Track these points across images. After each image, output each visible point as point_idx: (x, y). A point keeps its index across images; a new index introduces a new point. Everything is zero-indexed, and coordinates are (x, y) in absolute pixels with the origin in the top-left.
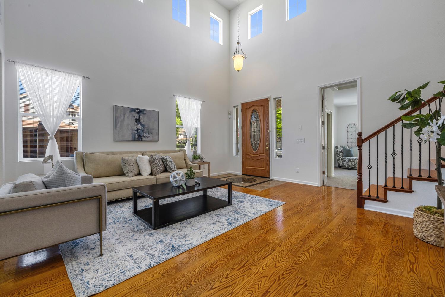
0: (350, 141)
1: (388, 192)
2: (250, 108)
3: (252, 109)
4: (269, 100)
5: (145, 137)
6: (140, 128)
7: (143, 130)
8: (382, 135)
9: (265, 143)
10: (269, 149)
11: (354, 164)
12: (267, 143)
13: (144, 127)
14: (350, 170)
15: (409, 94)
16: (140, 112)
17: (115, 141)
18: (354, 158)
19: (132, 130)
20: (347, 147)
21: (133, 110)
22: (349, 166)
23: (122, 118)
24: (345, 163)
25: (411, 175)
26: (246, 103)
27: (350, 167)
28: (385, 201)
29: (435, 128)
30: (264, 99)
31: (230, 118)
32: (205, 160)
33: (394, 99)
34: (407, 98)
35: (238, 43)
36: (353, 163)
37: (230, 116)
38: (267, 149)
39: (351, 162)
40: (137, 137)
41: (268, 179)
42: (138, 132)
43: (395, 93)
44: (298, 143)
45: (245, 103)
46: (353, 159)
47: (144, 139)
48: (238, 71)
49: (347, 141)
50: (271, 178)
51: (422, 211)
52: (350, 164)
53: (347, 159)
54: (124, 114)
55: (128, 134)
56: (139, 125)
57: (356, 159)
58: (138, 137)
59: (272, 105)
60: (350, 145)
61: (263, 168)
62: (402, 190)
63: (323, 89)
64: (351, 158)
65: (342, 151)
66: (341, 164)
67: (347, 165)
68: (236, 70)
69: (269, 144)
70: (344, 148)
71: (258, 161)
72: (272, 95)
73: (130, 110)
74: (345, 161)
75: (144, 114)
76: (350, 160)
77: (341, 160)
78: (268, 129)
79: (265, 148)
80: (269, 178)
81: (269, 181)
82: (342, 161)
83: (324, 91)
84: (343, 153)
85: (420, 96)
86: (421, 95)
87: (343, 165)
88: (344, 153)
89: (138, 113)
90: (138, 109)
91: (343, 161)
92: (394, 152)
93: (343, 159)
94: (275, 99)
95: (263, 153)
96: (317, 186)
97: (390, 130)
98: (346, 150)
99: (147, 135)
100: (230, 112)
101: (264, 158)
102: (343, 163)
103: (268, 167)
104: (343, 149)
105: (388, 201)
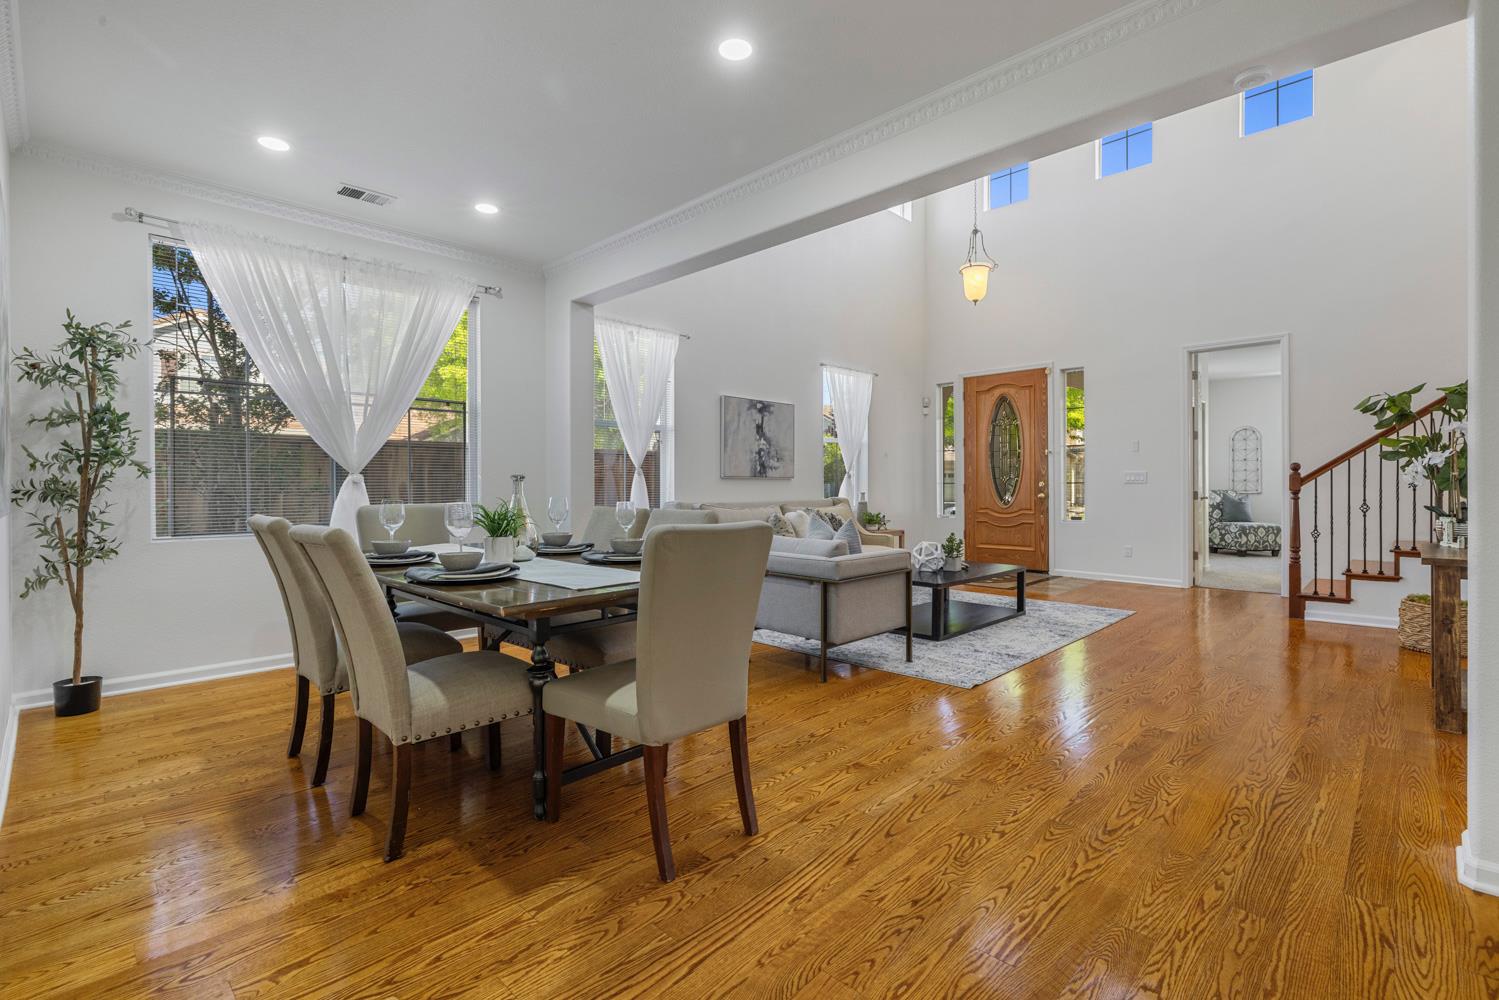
0: (1240, 476)
1: (1354, 582)
2: (989, 390)
3: (997, 393)
4: (1046, 372)
5: (771, 468)
6: (764, 447)
7: (769, 452)
8: (1340, 470)
9: (1037, 482)
10: (1047, 497)
11: (1255, 541)
12: (1041, 484)
13: (770, 445)
14: (1244, 556)
15: (1392, 400)
16: (764, 408)
17: (725, 478)
18: (1255, 524)
19: (752, 452)
20: (1232, 495)
21: (752, 404)
22: (1241, 546)
23: (736, 424)
24: (1228, 538)
25: (1397, 547)
26: (978, 377)
27: (1244, 549)
28: (1347, 600)
29: (1420, 469)
30: (1034, 370)
31: (926, 415)
32: (889, 526)
33: (1366, 409)
34: (1388, 408)
35: (976, 232)
36: (1252, 538)
37: (926, 411)
38: (1040, 498)
39: (1247, 535)
40: (759, 468)
41: (1044, 576)
42: (760, 457)
43: (1366, 397)
44: (1128, 483)
45: (974, 378)
46: (1252, 527)
47: (770, 473)
48: (975, 301)
49: (1231, 478)
50: (1051, 573)
51: (1413, 601)
52: (1244, 540)
53: (1234, 527)
54: (739, 415)
55: (745, 463)
56: (763, 441)
57: (1259, 527)
58: (761, 471)
59: (1056, 386)
60: (1240, 487)
61: (1029, 546)
62: (1381, 577)
63: (1194, 355)
64: (1246, 524)
65: (1218, 504)
66: (1217, 541)
67: (1236, 543)
68: (971, 299)
69: (1047, 485)
70: (1225, 497)
71: (1013, 529)
72: (1056, 362)
73: (747, 406)
74: (1229, 532)
75: (771, 413)
76: (1243, 531)
77: (1216, 530)
78: (1045, 446)
79: (1036, 495)
80: (1047, 572)
81: (1048, 579)
82: (1221, 534)
83: (1196, 357)
84: (1221, 510)
85: (1409, 407)
86: (1412, 404)
87: (1224, 543)
88: (1227, 510)
89: (760, 411)
90: (760, 402)
91: (1223, 532)
92: (1365, 504)
93: (1224, 528)
94: (1063, 371)
95: (1029, 507)
96: (1179, 586)
97: (1357, 460)
98: (1232, 502)
99: (776, 464)
100: (926, 400)
101: (1033, 522)
102: (1222, 539)
103: (1043, 545)
104: (1223, 499)
105: (1352, 600)
